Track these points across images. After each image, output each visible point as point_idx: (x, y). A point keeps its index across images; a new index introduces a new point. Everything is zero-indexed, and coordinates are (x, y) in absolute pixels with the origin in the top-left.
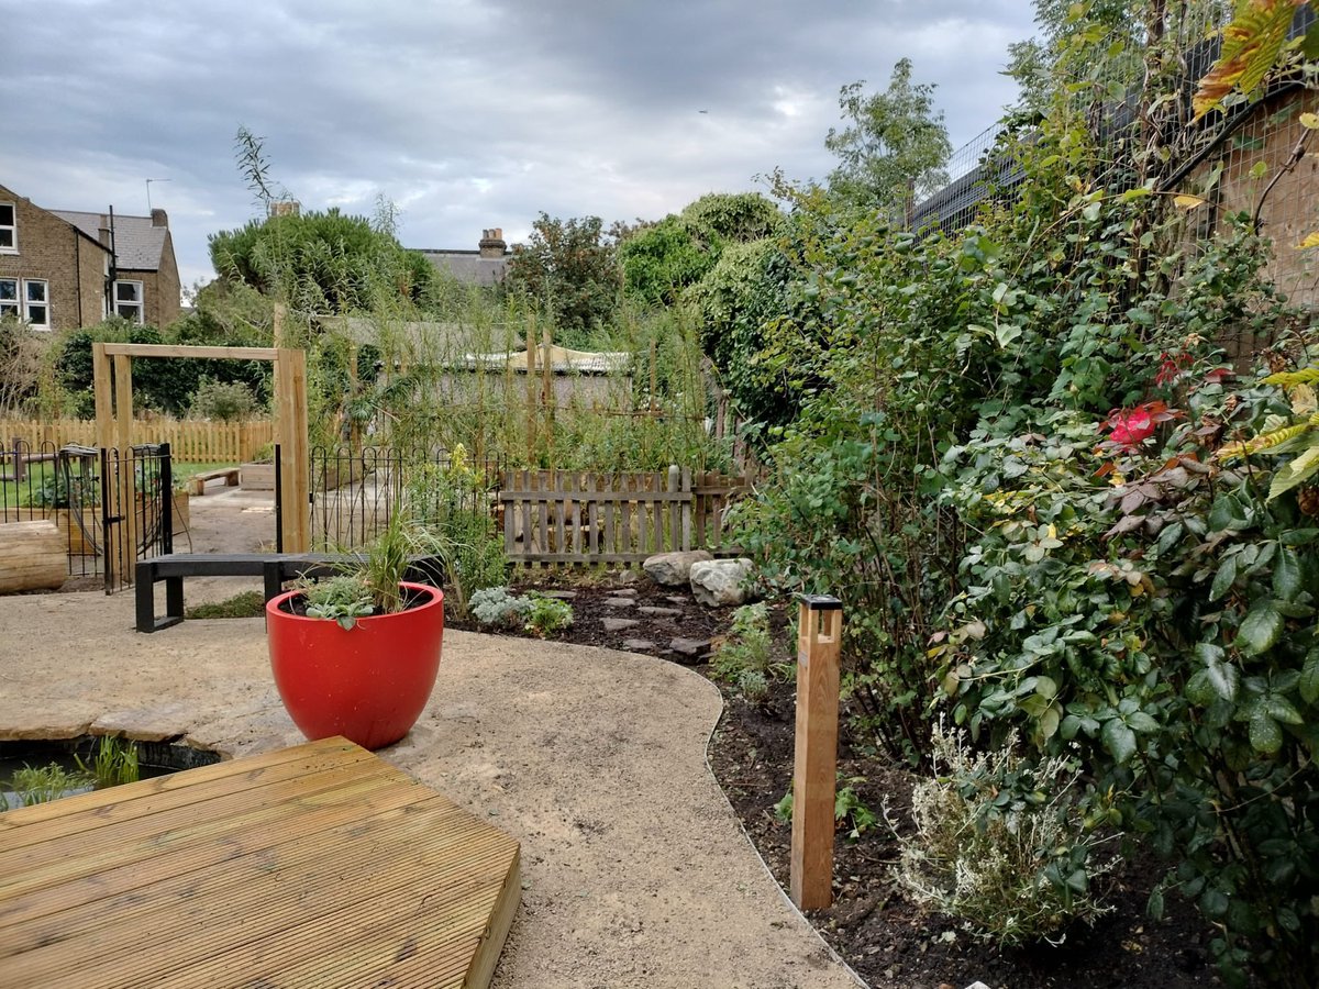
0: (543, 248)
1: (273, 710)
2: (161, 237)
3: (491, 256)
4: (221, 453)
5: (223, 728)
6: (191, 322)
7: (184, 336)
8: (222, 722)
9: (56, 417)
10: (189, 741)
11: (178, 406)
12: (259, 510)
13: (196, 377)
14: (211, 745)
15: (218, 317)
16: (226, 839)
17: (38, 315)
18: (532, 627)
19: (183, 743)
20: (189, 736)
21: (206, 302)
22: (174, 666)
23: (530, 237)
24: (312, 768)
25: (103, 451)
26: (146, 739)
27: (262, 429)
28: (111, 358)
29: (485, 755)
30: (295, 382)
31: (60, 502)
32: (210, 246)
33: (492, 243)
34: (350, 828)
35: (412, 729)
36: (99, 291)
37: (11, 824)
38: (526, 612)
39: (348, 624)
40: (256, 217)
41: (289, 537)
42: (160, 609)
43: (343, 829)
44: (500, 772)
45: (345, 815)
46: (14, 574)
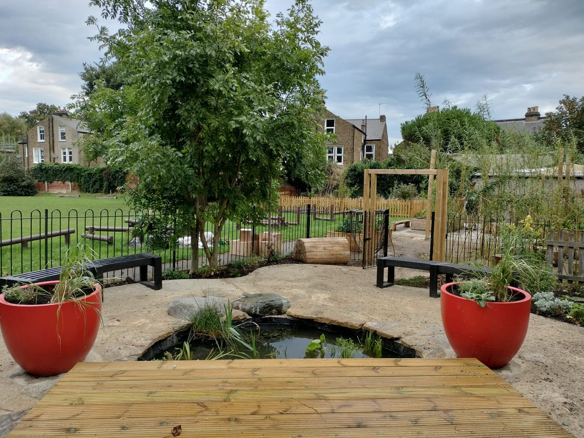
0: (565, 113)
1: (438, 335)
2: (383, 127)
3: (531, 120)
4: (402, 213)
5: (416, 339)
6: (392, 159)
7: (389, 165)
8: (416, 336)
9: (344, 197)
10: (402, 342)
11: (385, 194)
12: (420, 239)
13: (393, 182)
14: (412, 346)
15: (403, 157)
16: (429, 399)
17: (339, 159)
18: (571, 317)
19: (400, 342)
20: (402, 339)
21: (398, 151)
22: (393, 305)
23: (557, 108)
24: (464, 372)
25: (366, 212)
26: (384, 336)
27: (419, 204)
28: (370, 175)
29: (555, 388)
30: (443, 184)
31: (347, 230)
32: (401, 128)
33: (533, 114)
34: (489, 411)
35: (510, 362)
36: (360, 149)
37: (342, 365)
38: (567, 308)
39: (483, 304)
40: (420, 114)
41: (437, 253)
42: (386, 279)
43: (485, 411)
44: (566, 400)
45: (485, 404)
46: (333, 257)
